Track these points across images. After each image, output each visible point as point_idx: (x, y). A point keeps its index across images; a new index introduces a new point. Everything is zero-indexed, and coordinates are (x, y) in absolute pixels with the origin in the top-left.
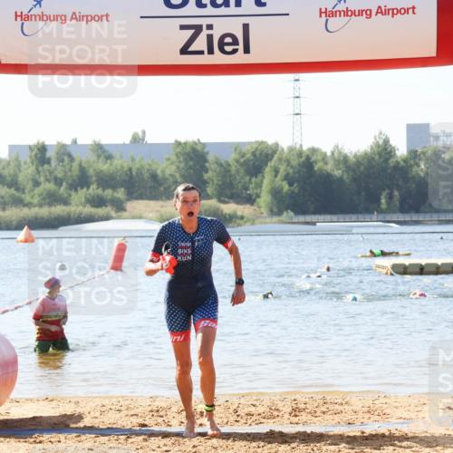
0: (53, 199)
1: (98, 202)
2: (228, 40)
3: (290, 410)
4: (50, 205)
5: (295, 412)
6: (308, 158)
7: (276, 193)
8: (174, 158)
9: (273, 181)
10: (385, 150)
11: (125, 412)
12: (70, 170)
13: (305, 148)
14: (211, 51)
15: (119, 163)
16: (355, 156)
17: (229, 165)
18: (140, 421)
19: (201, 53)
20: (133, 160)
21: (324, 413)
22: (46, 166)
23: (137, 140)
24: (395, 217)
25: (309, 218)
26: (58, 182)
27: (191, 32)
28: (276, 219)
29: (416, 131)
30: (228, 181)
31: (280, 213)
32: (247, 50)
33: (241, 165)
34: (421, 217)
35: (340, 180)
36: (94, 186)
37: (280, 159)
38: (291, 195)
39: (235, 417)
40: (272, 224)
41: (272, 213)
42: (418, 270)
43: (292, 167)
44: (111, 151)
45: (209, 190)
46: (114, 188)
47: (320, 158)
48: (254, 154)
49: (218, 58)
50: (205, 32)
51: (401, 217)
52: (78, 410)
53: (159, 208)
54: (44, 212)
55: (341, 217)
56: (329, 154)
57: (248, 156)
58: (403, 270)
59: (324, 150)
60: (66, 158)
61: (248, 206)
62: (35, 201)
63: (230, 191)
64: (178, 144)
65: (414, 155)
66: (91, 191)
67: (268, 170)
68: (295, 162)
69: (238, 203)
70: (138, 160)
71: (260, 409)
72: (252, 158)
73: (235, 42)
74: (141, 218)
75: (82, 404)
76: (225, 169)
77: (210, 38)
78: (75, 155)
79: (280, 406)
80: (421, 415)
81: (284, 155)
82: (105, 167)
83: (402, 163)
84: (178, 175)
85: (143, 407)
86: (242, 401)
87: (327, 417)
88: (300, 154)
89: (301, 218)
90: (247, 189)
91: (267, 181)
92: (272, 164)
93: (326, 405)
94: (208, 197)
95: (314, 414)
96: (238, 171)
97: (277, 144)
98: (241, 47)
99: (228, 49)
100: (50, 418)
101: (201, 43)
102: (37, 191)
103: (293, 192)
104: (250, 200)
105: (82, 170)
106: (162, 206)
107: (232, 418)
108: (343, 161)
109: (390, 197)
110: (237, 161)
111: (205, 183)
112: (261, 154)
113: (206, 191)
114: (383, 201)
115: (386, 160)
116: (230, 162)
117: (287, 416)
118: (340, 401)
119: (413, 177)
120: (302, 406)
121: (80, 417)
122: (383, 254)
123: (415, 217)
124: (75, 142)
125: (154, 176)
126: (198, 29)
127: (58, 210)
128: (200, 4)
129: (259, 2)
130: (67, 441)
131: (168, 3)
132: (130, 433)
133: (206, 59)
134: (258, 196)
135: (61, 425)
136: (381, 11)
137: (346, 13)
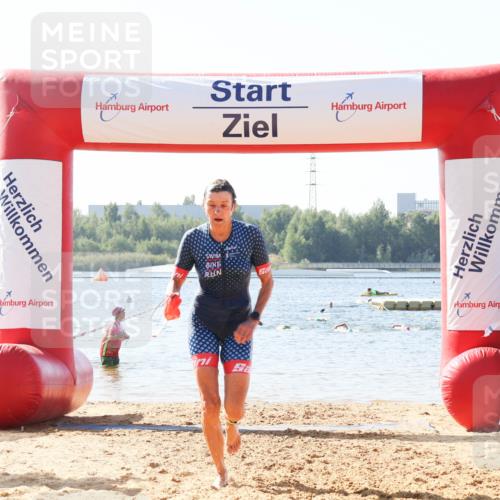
0: (122, 247)
1: (158, 250)
2: (260, 126)
3: (303, 413)
4: (120, 251)
5: (308, 415)
6: (321, 218)
7: (295, 245)
9: (292, 236)
11: (175, 413)
12: (136, 225)
13: (318, 211)
14: (247, 135)
15: (174, 221)
16: (358, 217)
17: (259, 223)
18: (187, 420)
19: (240, 135)
20: (185, 218)
21: (330, 416)
22: (118, 222)
23: (188, 202)
24: (387, 265)
25: (320, 265)
26: (127, 234)
27: (232, 119)
28: (295, 265)
29: (405, 199)
31: (298, 261)
32: (275, 134)
34: (407, 266)
35: (346, 236)
36: (153, 238)
37: (298, 219)
38: (308, 247)
39: (260, 418)
40: (293, 269)
41: (292, 260)
42: (404, 307)
43: (308, 225)
44: (168, 211)
46: (170, 239)
47: (330, 218)
48: (278, 214)
49: (252, 140)
50: (243, 120)
51: (392, 265)
52: (139, 411)
54: (116, 257)
55: (346, 265)
56: (337, 215)
57: (274, 216)
58: (393, 307)
59: (333, 212)
60: (133, 216)
61: (274, 255)
62: (109, 248)
66: (152, 242)
67: (289, 228)
68: (310, 222)
70: (189, 218)
71: (281, 413)
72: (277, 218)
73: (266, 127)
75: (142, 407)
77: (246, 125)
78: (140, 214)
79: (296, 410)
80: (405, 418)
81: (302, 215)
82: (162, 223)
83: (394, 223)
85: (189, 410)
86: (266, 406)
87: (331, 419)
88: (314, 216)
89: (315, 265)
90: (272, 242)
92: (292, 222)
93: (331, 411)
95: (322, 417)
96: (265, 228)
97: (296, 208)
98: (270, 132)
99: (260, 133)
100: (117, 416)
101: (239, 128)
102: (110, 241)
103: (309, 245)
105: (145, 225)
107: (259, 419)
108: (348, 221)
109: (384, 249)
110: (265, 220)
112: (284, 215)
114: (378, 253)
115: (382, 221)
116: (260, 221)
117: (301, 418)
118: (342, 407)
119: (401, 235)
120: (313, 411)
121: (141, 416)
122: (378, 294)
123: (403, 266)
124: (140, 203)
126: (237, 117)
127: (126, 256)
128: (239, 98)
129: (285, 97)
130: (130, 435)
131: (214, 97)
132: (179, 429)
133: (243, 141)
134: (281, 247)
135: (126, 422)
136: (378, 106)
137: (353, 107)
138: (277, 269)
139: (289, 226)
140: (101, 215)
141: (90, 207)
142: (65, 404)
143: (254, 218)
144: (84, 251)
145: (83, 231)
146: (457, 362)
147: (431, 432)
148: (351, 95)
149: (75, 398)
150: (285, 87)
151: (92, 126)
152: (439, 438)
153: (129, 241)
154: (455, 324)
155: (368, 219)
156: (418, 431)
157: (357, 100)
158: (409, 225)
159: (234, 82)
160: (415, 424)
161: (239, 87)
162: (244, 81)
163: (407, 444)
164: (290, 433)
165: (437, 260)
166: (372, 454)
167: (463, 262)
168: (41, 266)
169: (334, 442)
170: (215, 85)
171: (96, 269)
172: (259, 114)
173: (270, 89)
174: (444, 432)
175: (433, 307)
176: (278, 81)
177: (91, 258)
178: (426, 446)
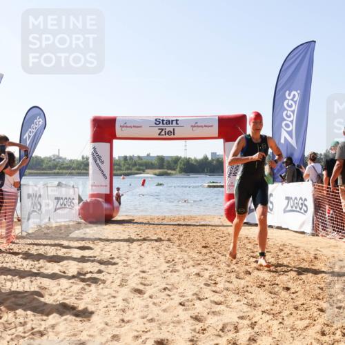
0: (128, 169)
1: (139, 170)
2: (170, 132)
5: (184, 219)
6: (188, 160)
7: (181, 168)
8: (157, 160)
10: (206, 158)
11: (144, 219)
12: (132, 162)
13: (187, 158)
14: (165, 135)
15: (144, 160)
16: (199, 159)
18: (148, 221)
19: (163, 135)
22: (127, 161)
23: (148, 155)
24: (208, 174)
25: (188, 174)
26: (130, 165)
27: (161, 130)
29: (213, 154)
30: (169, 165)
31: (181, 173)
32: (174, 134)
35: (196, 165)
39: (170, 220)
40: (179, 175)
43: (184, 162)
44: (142, 158)
45: (165, 167)
47: (191, 160)
48: (175, 159)
49: (167, 136)
51: (210, 174)
52: (133, 218)
54: (126, 172)
55: (195, 174)
58: (210, 187)
59: (192, 158)
60: (131, 159)
62: (124, 169)
63: (170, 168)
64: (158, 156)
65: (213, 160)
66: (137, 167)
67: (179, 163)
69: (172, 170)
70: (148, 160)
71: (176, 219)
74: (148, 173)
76: (168, 162)
77: (165, 132)
78: (133, 159)
79: (181, 218)
80: (213, 220)
81: (183, 159)
82: (140, 161)
83: (210, 161)
84: (158, 164)
85: (148, 218)
87: (191, 220)
89: (186, 174)
90: (174, 167)
91: (179, 165)
92: (180, 161)
93: (191, 218)
94: (165, 169)
96: (172, 163)
97: (181, 156)
98: (172, 134)
99: (170, 134)
101: (163, 133)
102: (125, 167)
103: (185, 168)
104: (174, 170)
105: (135, 162)
106: (154, 171)
108: (196, 160)
109: (207, 169)
110: (171, 160)
111: (164, 165)
112: (177, 159)
114: (205, 170)
115: (206, 161)
117: (182, 220)
118: (194, 217)
119: (212, 165)
120: (186, 218)
121: (134, 220)
123: (213, 174)
124: (133, 155)
125: (152, 164)
126: (163, 130)
127: (129, 171)
128: (163, 124)
129: (177, 123)
130: (131, 226)
131: (156, 124)
132: (145, 224)
133: (164, 137)
134: (177, 168)
135: (130, 222)
136: (205, 126)
137: (197, 126)
138: (175, 174)
140: (122, 159)
141: (119, 157)
142: (111, 216)
144: (117, 170)
145: (116, 164)
146: (228, 203)
147: (221, 224)
148: (197, 123)
149: (114, 215)
150: (177, 120)
151: (119, 132)
152: (223, 226)
153: (131, 167)
154: (228, 192)
155: (202, 160)
156: (217, 224)
157: (199, 124)
158: (215, 162)
159: (161, 119)
160: (216, 222)
161: (163, 120)
162: (165, 119)
163: (214, 228)
164: (179, 225)
165: (223, 172)
166: (203, 231)
167: (231, 173)
168: (104, 175)
169: (192, 227)
170: (156, 120)
171: (121, 175)
172: (169, 129)
173: (172, 121)
174: (225, 224)
175: (222, 186)
176: (175, 119)
177: (119, 172)
178: (219, 228)
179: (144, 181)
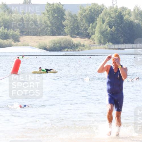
1: (5, 37)
6: (120, 13)
7: (103, 33)
8: (46, 12)
9: (101, 25)
17: (77, 17)
23: (26, 2)
25: (120, 46)
28: (102, 46)
30: (76, 25)
33: (84, 17)
35: (138, 25)
37: (105, 14)
38: (112, 34)
40: (101, 49)
45: (66, 30)
46: (14, 29)
48: (90, 10)
53: (38, 40)
56: (132, 10)
57: (87, 12)
61: (87, 39)
63: (77, 32)
64: (49, 4)
66: (1, 30)
68: (113, 15)
69: (81, 38)
72: (90, 13)
74: (28, 45)
76: (74, 19)
81: (108, 11)
84: (48, 22)
88: (116, 11)
89: (116, 46)
90: (86, 30)
91: (98, 26)
92: (101, 16)
94: (65, 34)
96: (82, 20)
103: (111, 31)
104: (88, 36)
106: (40, 39)
110: (81, 15)
111: (63, 26)
112: (94, 11)
113: (64, 31)
116: (78, 16)
134: (93, 33)
138: (89, 48)
139: (98, 19)
143: (73, 13)
179: (18, 64)
